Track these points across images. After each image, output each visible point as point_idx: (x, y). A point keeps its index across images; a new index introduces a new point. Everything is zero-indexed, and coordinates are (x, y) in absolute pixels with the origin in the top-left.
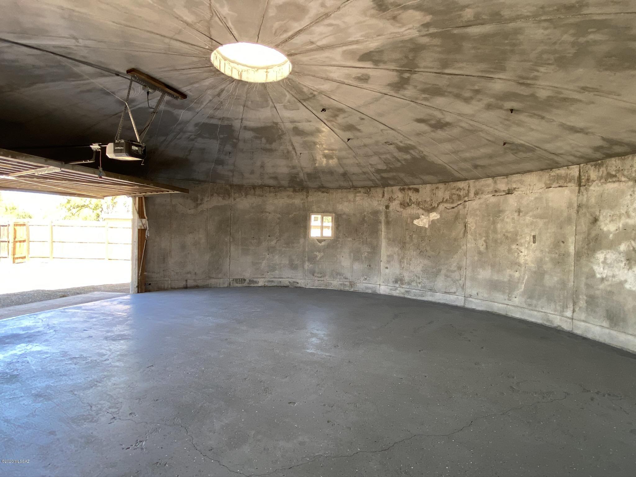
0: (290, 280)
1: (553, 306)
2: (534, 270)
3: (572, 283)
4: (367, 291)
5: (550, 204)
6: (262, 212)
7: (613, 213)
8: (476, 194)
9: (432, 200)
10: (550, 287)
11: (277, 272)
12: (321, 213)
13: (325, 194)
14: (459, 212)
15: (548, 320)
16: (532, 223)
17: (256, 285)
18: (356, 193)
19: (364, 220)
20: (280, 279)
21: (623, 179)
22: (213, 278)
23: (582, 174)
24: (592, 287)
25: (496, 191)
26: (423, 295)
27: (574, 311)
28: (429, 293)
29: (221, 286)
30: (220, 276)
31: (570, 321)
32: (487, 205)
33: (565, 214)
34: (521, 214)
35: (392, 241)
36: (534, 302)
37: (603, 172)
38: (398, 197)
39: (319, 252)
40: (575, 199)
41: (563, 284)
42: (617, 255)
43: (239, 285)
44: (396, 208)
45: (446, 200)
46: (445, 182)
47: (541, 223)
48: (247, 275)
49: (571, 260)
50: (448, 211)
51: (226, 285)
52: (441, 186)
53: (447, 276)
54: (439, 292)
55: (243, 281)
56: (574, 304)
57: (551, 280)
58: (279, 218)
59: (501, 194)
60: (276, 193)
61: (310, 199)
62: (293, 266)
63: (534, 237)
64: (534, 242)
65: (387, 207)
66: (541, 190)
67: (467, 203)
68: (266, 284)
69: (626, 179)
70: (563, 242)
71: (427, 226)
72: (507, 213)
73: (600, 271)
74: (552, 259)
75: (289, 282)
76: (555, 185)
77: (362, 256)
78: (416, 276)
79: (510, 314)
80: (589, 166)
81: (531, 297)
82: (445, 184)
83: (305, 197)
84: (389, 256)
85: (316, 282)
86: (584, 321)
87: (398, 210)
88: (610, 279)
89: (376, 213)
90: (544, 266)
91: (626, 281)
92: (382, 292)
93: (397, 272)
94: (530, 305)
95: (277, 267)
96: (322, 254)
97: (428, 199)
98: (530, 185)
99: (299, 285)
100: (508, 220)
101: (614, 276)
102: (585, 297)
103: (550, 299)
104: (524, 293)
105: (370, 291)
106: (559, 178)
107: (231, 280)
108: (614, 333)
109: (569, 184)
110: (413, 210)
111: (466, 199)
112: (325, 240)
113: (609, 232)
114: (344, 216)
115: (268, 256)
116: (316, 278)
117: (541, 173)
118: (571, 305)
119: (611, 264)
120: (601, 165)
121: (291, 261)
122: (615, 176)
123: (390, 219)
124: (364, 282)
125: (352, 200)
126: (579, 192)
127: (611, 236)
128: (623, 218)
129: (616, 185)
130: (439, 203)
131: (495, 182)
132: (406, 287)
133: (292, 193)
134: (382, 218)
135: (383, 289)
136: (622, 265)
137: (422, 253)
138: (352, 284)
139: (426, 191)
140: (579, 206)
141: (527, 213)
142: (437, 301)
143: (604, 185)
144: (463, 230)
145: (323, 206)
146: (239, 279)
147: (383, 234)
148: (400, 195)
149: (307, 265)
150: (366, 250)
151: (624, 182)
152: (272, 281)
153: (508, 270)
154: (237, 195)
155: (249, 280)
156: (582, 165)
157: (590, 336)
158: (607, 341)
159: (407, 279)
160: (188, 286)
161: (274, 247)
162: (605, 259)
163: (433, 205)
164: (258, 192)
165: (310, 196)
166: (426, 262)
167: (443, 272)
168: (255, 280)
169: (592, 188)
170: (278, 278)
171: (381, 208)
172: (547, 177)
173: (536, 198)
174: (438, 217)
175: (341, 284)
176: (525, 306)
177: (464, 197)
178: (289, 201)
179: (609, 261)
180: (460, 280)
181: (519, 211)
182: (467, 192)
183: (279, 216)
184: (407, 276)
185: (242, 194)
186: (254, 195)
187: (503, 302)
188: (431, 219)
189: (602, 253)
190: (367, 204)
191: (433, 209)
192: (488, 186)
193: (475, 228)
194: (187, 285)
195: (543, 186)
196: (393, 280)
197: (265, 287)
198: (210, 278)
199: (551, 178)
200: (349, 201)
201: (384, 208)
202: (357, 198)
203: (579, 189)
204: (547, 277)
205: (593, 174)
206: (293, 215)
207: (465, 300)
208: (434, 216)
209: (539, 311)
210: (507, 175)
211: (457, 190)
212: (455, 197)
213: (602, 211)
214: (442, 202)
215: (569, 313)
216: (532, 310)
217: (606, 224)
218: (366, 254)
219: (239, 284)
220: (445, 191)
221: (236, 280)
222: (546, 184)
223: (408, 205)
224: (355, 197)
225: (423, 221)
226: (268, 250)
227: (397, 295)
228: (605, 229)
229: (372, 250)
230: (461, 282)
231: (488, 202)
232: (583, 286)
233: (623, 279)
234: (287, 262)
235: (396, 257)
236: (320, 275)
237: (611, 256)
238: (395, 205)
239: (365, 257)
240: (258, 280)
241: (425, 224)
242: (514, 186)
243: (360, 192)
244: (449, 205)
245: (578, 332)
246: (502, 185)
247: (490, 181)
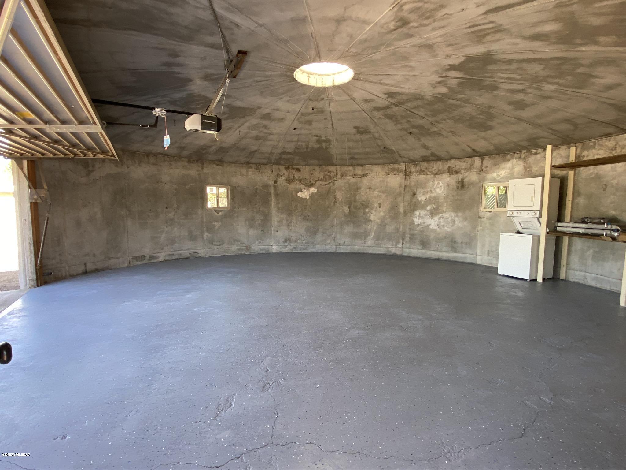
0: (190, 251)
1: (391, 243)
2: (380, 223)
3: (402, 229)
4: (262, 252)
5: (389, 185)
6: (158, 182)
7: (423, 191)
8: (342, 176)
9: (311, 178)
10: (389, 233)
11: (176, 244)
12: (217, 184)
13: (220, 167)
14: (330, 188)
15: (388, 251)
16: (378, 196)
17: (156, 261)
18: (248, 168)
19: (256, 192)
20: (180, 252)
21: (429, 173)
22: (113, 258)
23: (407, 169)
24: (413, 230)
25: (355, 175)
26: (307, 248)
27: (403, 244)
28: (312, 246)
29: (122, 266)
30: (119, 255)
31: (401, 249)
32: (349, 184)
33: (398, 191)
34: (371, 190)
35: (281, 210)
36: (380, 242)
37: (418, 168)
38: (284, 174)
39: (217, 222)
40: (403, 182)
41: (397, 230)
42: (426, 212)
43: (139, 263)
44: (283, 183)
45: (321, 179)
46: (320, 165)
47: (383, 196)
48: (147, 251)
49: (401, 216)
50: (322, 186)
51: (126, 265)
52: (317, 168)
53: (323, 233)
54: (318, 244)
55: (143, 258)
56: (403, 240)
57: (390, 229)
58: (176, 189)
59: (358, 177)
60: (171, 163)
61: (206, 170)
62: (192, 238)
63: (380, 204)
64: (380, 207)
65: (276, 182)
66: (383, 176)
67: (336, 181)
68: (167, 258)
69: (430, 173)
70: (397, 206)
71: (308, 198)
72: (362, 189)
73: (417, 221)
74: (390, 217)
75: (190, 253)
76: (391, 173)
77: (256, 224)
78: (301, 235)
79: (365, 252)
80: (411, 165)
81: (378, 239)
82: (320, 167)
83: (200, 169)
84: (279, 222)
85: (216, 250)
86: (408, 248)
87: (284, 185)
88: (422, 224)
89: (266, 186)
90: (386, 221)
91: (430, 225)
92: (274, 251)
93: (286, 233)
94: (377, 244)
95: (176, 239)
96: (220, 224)
97: (308, 178)
98: (376, 173)
99: (199, 255)
100: (363, 194)
101: (424, 223)
102: (409, 236)
103: (389, 239)
104: (374, 237)
105: (264, 252)
106: (393, 170)
107: (130, 258)
108: (424, 251)
109: (400, 174)
110: (295, 185)
111: (335, 179)
112: (222, 211)
113: (422, 200)
114: (239, 189)
115: (166, 229)
116: (216, 247)
117: (383, 166)
118: (401, 241)
119: (423, 217)
120: (417, 165)
121: (190, 233)
122: (424, 171)
123: (279, 192)
124: (259, 244)
125: (245, 174)
126: (405, 179)
127: (423, 202)
128: (429, 193)
129: (425, 176)
130: (316, 181)
131: (354, 169)
132: (293, 244)
133: (187, 164)
134: (272, 191)
135: (275, 248)
136: (429, 216)
137: (305, 218)
138: (248, 248)
139: (305, 172)
140: (406, 186)
141: (374, 190)
142: (317, 251)
143: (419, 176)
144: (333, 201)
145: (218, 178)
146: (139, 256)
147: (273, 204)
148: (286, 173)
149: (206, 235)
150: (259, 217)
151: (429, 175)
152: (173, 254)
153: (364, 225)
154: (130, 162)
155: (149, 256)
156: (407, 164)
157: (412, 255)
158: (421, 256)
159: (294, 238)
160: (88, 270)
161: (172, 220)
162: (420, 214)
163: (312, 182)
164: (152, 159)
165: (205, 168)
166: (309, 224)
167: (321, 230)
168: (155, 255)
169: (412, 177)
170: (178, 251)
171: (270, 183)
172: (387, 168)
173: (380, 181)
174: (316, 191)
175: (238, 249)
176: (374, 245)
177: (334, 178)
178: (184, 172)
179: (421, 215)
180: (333, 234)
181: (370, 188)
182: (335, 174)
183: (175, 186)
184: (294, 236)
185: (135, 161)
186: (149, 163)
187: (362, 245)
188: (311, 192)
189: (418, 211)
190: (258, 178)
191: (312, 185)
192: (350, 171)
193: (342, 199)
194: (86, 270)
195: (385, 173)
196: (283, 240)
197: (166, 261)
198: (110, 258)
199: (389, 169)
200: (242, 175)
201: (273, 182)
202: (250, 173)
203: (405, 177)
204: (387, 227)
205: (413, 169)
206: (189, 186)
207: (336, 247)
208: (313, 190)
209: (383, 247)
210: (362, 165)
211: (329, 172)
212: (327, 177)
213: (418, 190)
214: (318, 180)
215: (400, 245)
216: (379, 247)
217: (420, 197)
218: (259, 221)
219: (139, 261)
220: (320, 172)
221: (136, 258)
222: (386, 172)
223: (293, 181)
224: (247, 172)
225: (305, 194)
226: (167, 222)
227: (287, 251)
228: (420, 199)
229: (265, 218)
230: (333, 236)
231: (350, 182)
232: (408, 230)
233: (429, 224)
234: (187, 234)
235: (285, 222)
236: (218, 244)
237: (423, 212)
238: (282, 180)
239: (259, 224)
240: (158, 255)
241: (306, 196)
242: (367, 172)
243: (251, 167)
244: (323, 183)
245: (405, 254)
246: (359, 171)
247: (351, 168)
